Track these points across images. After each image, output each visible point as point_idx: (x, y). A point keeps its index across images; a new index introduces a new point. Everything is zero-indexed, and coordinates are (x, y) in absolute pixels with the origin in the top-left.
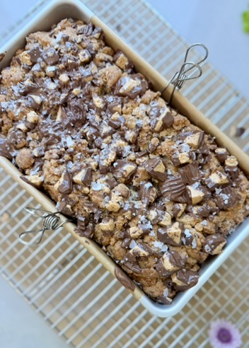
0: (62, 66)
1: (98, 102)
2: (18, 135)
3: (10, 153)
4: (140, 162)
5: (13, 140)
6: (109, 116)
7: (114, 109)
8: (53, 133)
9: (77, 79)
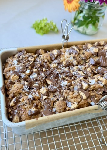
0: (30, 67)
1: (54, 65)
2: (47, 101)
3: (53, 111)
4: (88, 66)
5: (48, 105)
6: (62, 65)
7: (61, 62)
8: (56, 87)
9: (39, 66)
